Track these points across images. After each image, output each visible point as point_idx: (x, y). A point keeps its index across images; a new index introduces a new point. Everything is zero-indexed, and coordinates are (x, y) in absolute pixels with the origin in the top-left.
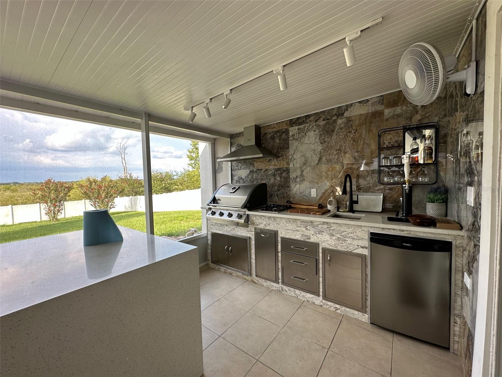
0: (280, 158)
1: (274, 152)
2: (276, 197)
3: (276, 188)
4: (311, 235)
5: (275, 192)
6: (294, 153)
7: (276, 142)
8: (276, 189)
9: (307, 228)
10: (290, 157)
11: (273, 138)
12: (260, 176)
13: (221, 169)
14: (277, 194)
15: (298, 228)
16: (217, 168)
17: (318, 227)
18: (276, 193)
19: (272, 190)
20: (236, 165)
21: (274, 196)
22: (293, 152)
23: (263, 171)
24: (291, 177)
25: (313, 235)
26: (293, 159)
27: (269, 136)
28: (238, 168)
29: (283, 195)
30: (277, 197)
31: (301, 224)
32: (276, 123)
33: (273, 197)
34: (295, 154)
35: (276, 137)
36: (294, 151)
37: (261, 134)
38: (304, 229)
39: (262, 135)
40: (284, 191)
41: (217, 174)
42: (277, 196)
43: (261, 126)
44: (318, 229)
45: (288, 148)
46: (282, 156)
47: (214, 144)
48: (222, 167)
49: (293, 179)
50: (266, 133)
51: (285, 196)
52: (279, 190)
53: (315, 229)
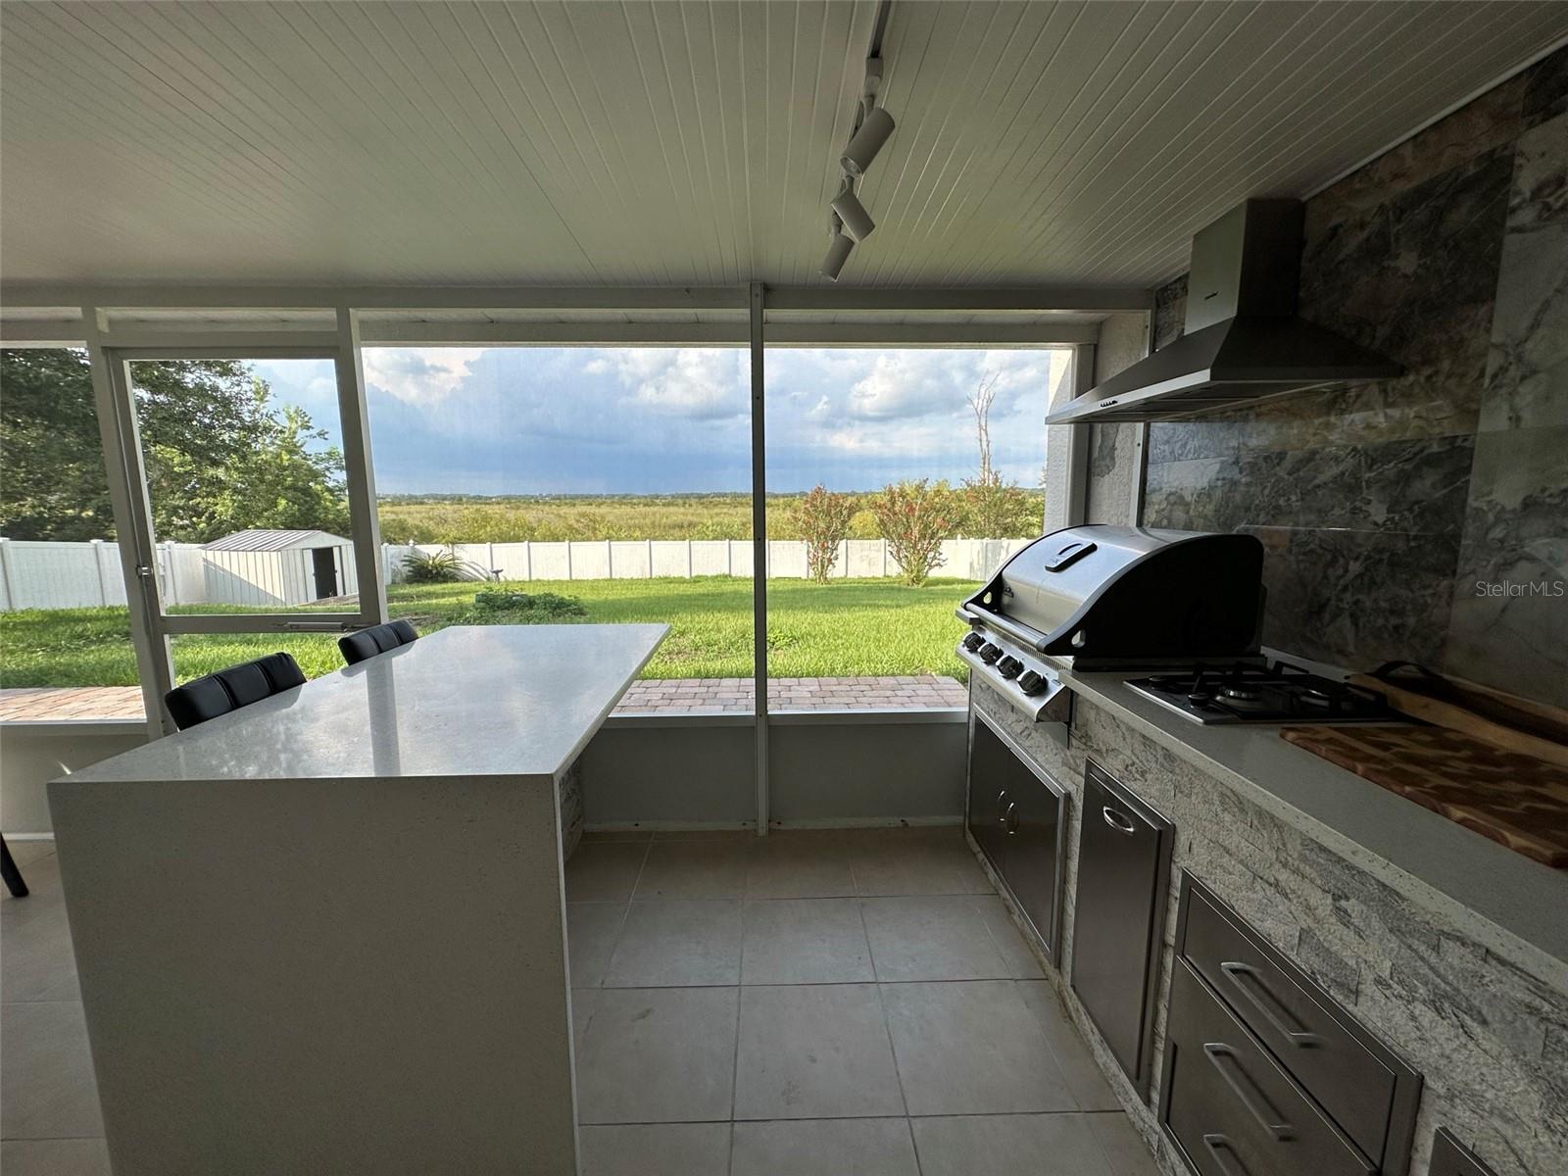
0: (1411, 378)
1: (1374, 338)
2: (1345, 622)
3: (1355, 567)
4: (1368, 976)
5: (1345, 589)
6: (1535, 326)
7: (1397, 269)
8: (1350, 576)
9: (1343, 903)
10: (1493, 362)
11: (1378, 250)
12: (1267, 492)
13: (1108, 459)
14: (1357, 602)
15: (1284, 876)
16: (1096, 454)
17: (1436, 948)
18: (1348, 597)
19: (1326, 577)
20: (1166, 438)
21: (1334, 617)
22: (1526, 323)
23: (1287, 464)
24: (1472, 502)
25: (1379, 981)
26: (1514, 372)
27: (1353, 243)
28: (1172, 452)
29: (1394, 621)
30: (1356, 624)
31: (1304, 859)
32: (1415, 137)
33: (1327, 617)
34: (1541, 332)
35: (1397, 240)
36: (1536, 307)
37: (1302, 244)
38: (1323, 904)
39: (1308, 252)
40: (1404, 593)
41: (1095, 480)
42: (1352, 615)
43: (1304, 199)
44: (1432, 968)
45: (1486, 294)
46: (1424, 363)
47: (1096, 347)
48: (1113, 448)
49: (1491, 517)
50: (1335, 230)
51: (1404, 625)
52: (1373, 582)
53: (1406, 953)
